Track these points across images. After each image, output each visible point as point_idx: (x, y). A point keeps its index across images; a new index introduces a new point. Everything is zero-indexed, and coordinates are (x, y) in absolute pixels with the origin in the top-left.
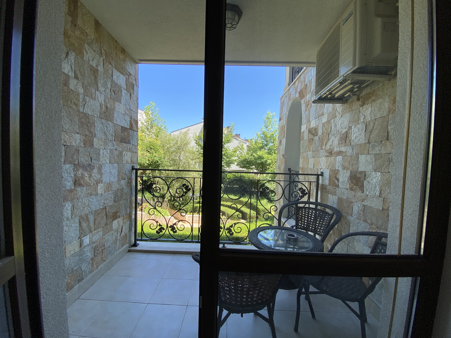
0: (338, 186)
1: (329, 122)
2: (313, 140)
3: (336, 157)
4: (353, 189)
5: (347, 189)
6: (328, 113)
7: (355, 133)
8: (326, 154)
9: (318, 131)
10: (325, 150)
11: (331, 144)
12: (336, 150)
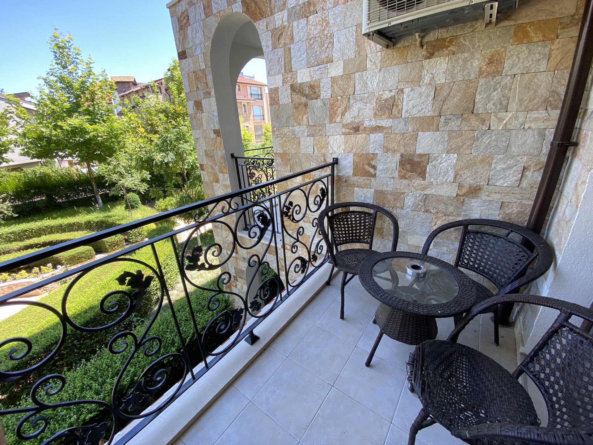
0: (374, 176)
1: (347, 76)
2: (306, 105)
3: (368, 134)
4: (407, 177)
5: (393, 178)
6: (344, 61)
7: (411, 100)
8: (344, 130)
9: (319, 91)
10: (341, 124)
11: (356, 115)
12: (367, 124)
